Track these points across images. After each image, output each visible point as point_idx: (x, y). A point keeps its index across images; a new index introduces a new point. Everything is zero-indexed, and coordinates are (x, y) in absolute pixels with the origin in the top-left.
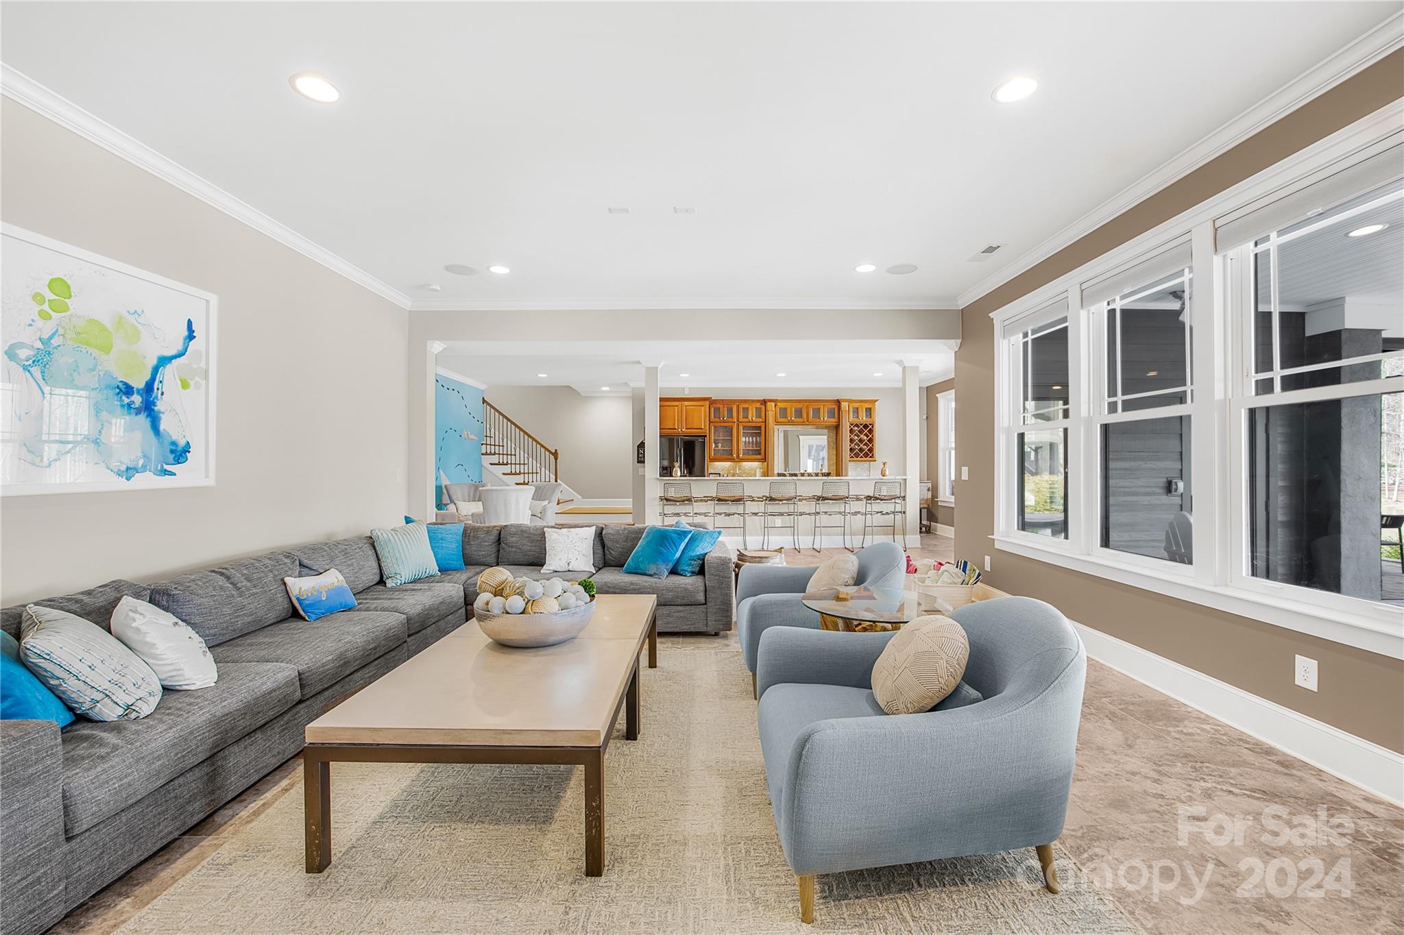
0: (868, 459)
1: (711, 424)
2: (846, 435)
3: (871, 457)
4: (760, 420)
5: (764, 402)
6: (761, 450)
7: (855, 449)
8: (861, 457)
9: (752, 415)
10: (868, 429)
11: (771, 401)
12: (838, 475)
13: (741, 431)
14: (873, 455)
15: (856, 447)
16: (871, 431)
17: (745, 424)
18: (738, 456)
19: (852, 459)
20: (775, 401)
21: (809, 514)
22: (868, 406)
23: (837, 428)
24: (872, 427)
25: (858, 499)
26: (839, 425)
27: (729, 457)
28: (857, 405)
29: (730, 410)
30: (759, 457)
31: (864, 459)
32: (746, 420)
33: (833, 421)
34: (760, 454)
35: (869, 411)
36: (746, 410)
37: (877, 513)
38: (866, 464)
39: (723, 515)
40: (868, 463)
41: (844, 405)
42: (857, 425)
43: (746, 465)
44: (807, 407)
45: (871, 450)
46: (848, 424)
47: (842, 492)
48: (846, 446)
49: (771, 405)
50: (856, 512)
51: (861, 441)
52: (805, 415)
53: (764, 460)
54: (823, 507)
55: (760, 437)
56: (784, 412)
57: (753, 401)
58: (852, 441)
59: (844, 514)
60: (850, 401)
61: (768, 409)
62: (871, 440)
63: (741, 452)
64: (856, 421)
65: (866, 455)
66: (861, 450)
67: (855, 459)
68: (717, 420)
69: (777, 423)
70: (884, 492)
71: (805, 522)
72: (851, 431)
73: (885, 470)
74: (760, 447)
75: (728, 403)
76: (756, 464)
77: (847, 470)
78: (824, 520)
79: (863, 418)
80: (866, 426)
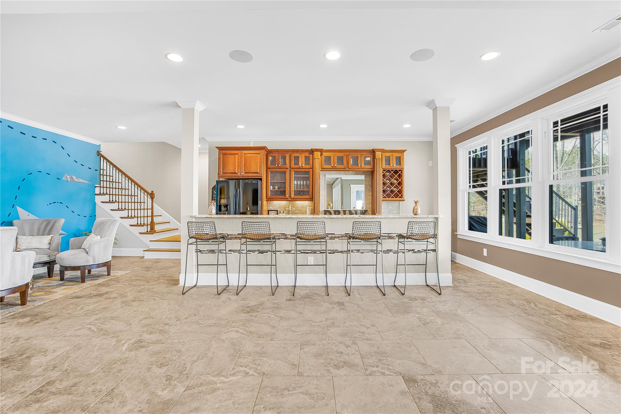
0: (398, 199)
1: (268, 170)
2: (379, 179)
3: (400, 197)
4: (308, 166)
5: (312, 151)
6: (309, 191)
7: (387, 191)
8: (392, 197)
9: (302, 162)
10: (398, 174)
11: (317, 150)
12: (373, 213)
13: (293, 175)
14: (402, 195)
15: (388, 189)
16: (400, 176)
17: (296, 170)
18: (290, 196)
19: (385, 199)
20: (321, 151)
21: (341, 252)
22: (398, 155)
23: (372, 173)
24: (402, 172)
25: (391, 238)
26: (374, 170)
27: (283, 197)
28: (388, 154)
29: (284, 158)
30: (307, 197)
31: (395, 199)
32: (297, 166)
33: (369, 167)
34: (308, 195)
35: (399, 160)
36: (297, 158)
37: (409, 251)
38: (396, 203)
39: (257, 252)
40: (398, 202)
41: (378, 155)
42: (389, 171)
43: (299, 203)
44: (347, 156)
45: (400, 192)
46: (382, 170)
47: (374, 231)
48: (380, 188)
49: (317, 154)
50: (388, 250)
51: (392, 184)
52: (345, 162)
53: (312, 199)
54: (354, 245)
55: (309, 180)
56: (328, 159)
57: (303, 151)
58: (384, 184)
59: (376, 252)
60: (383, 151)
61: (315, 157)
62: (400, 184)
63: (293, 193)
64: (388, 167)
65: (396, 196)
66: (392, 191)
67: (387, 199)
68: (273, 166)
69: (323, 169)
70: (416, 230)
71: (336, 260)
72: (384, 176)
73: (417, 209)
74: (309, 189)
75: (283, 153)
76: (307, 203)
77: (380, 208)
78: (355, 258)
79: (394, 165)
80: (396, 172)
